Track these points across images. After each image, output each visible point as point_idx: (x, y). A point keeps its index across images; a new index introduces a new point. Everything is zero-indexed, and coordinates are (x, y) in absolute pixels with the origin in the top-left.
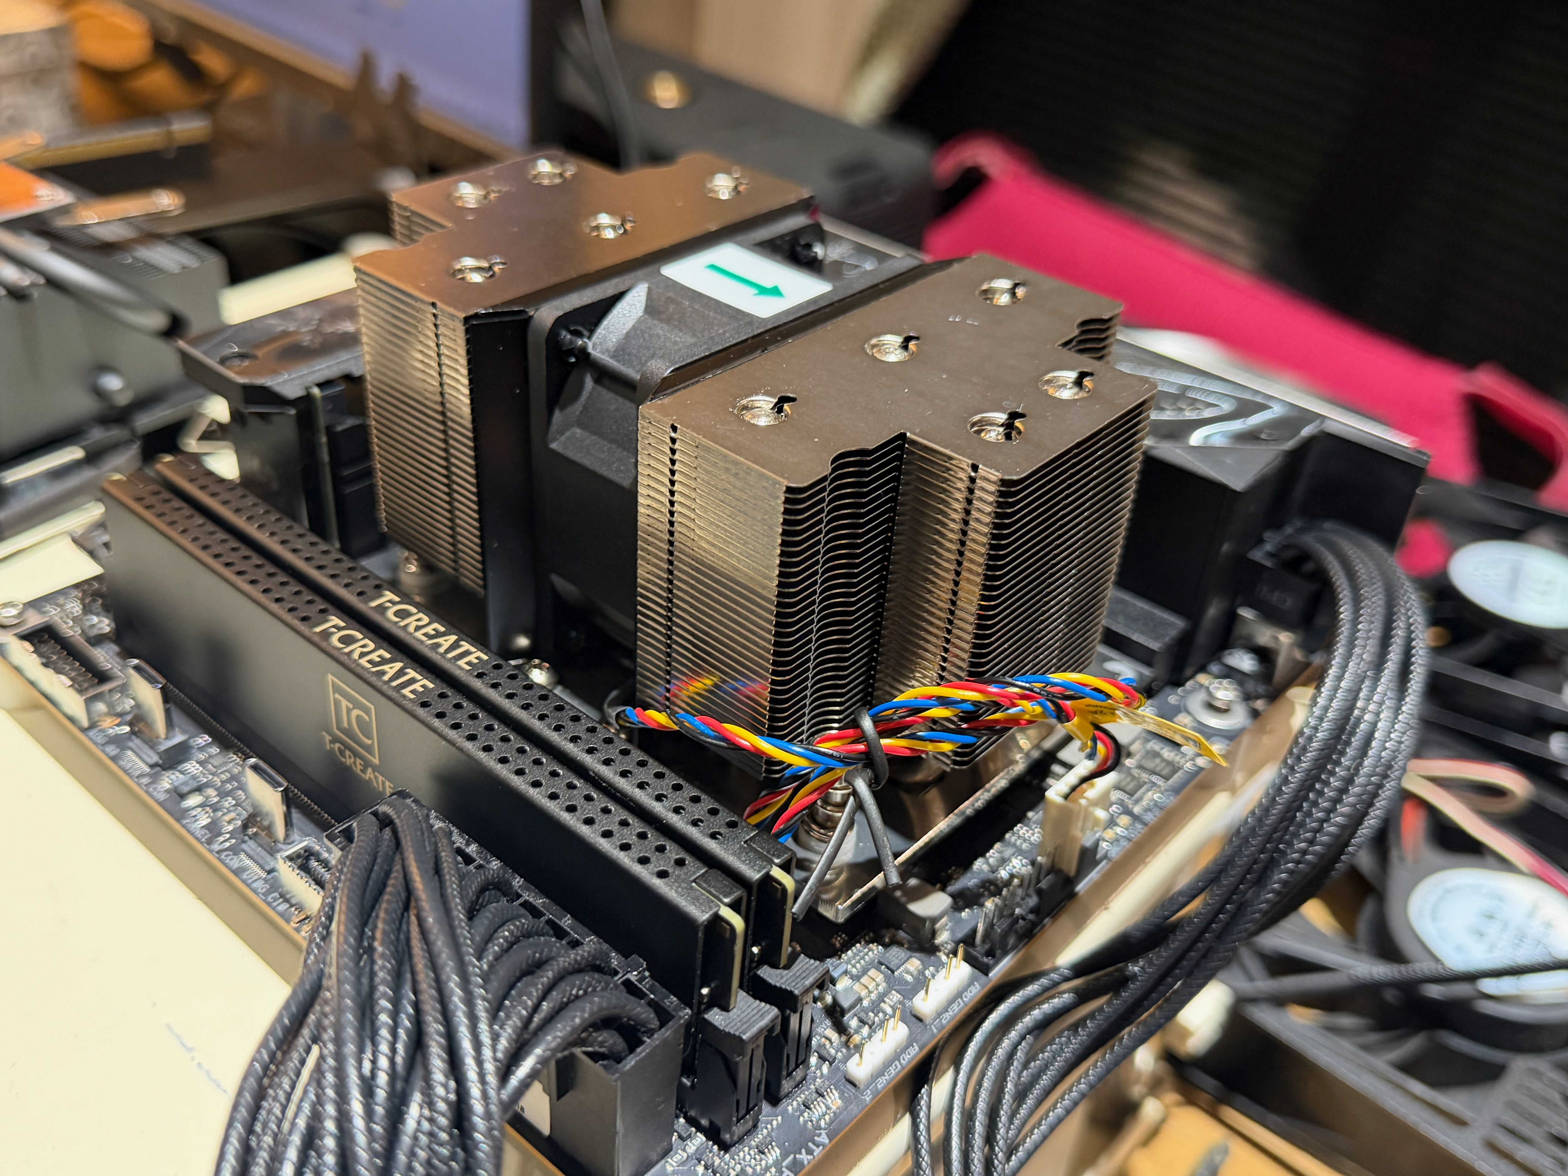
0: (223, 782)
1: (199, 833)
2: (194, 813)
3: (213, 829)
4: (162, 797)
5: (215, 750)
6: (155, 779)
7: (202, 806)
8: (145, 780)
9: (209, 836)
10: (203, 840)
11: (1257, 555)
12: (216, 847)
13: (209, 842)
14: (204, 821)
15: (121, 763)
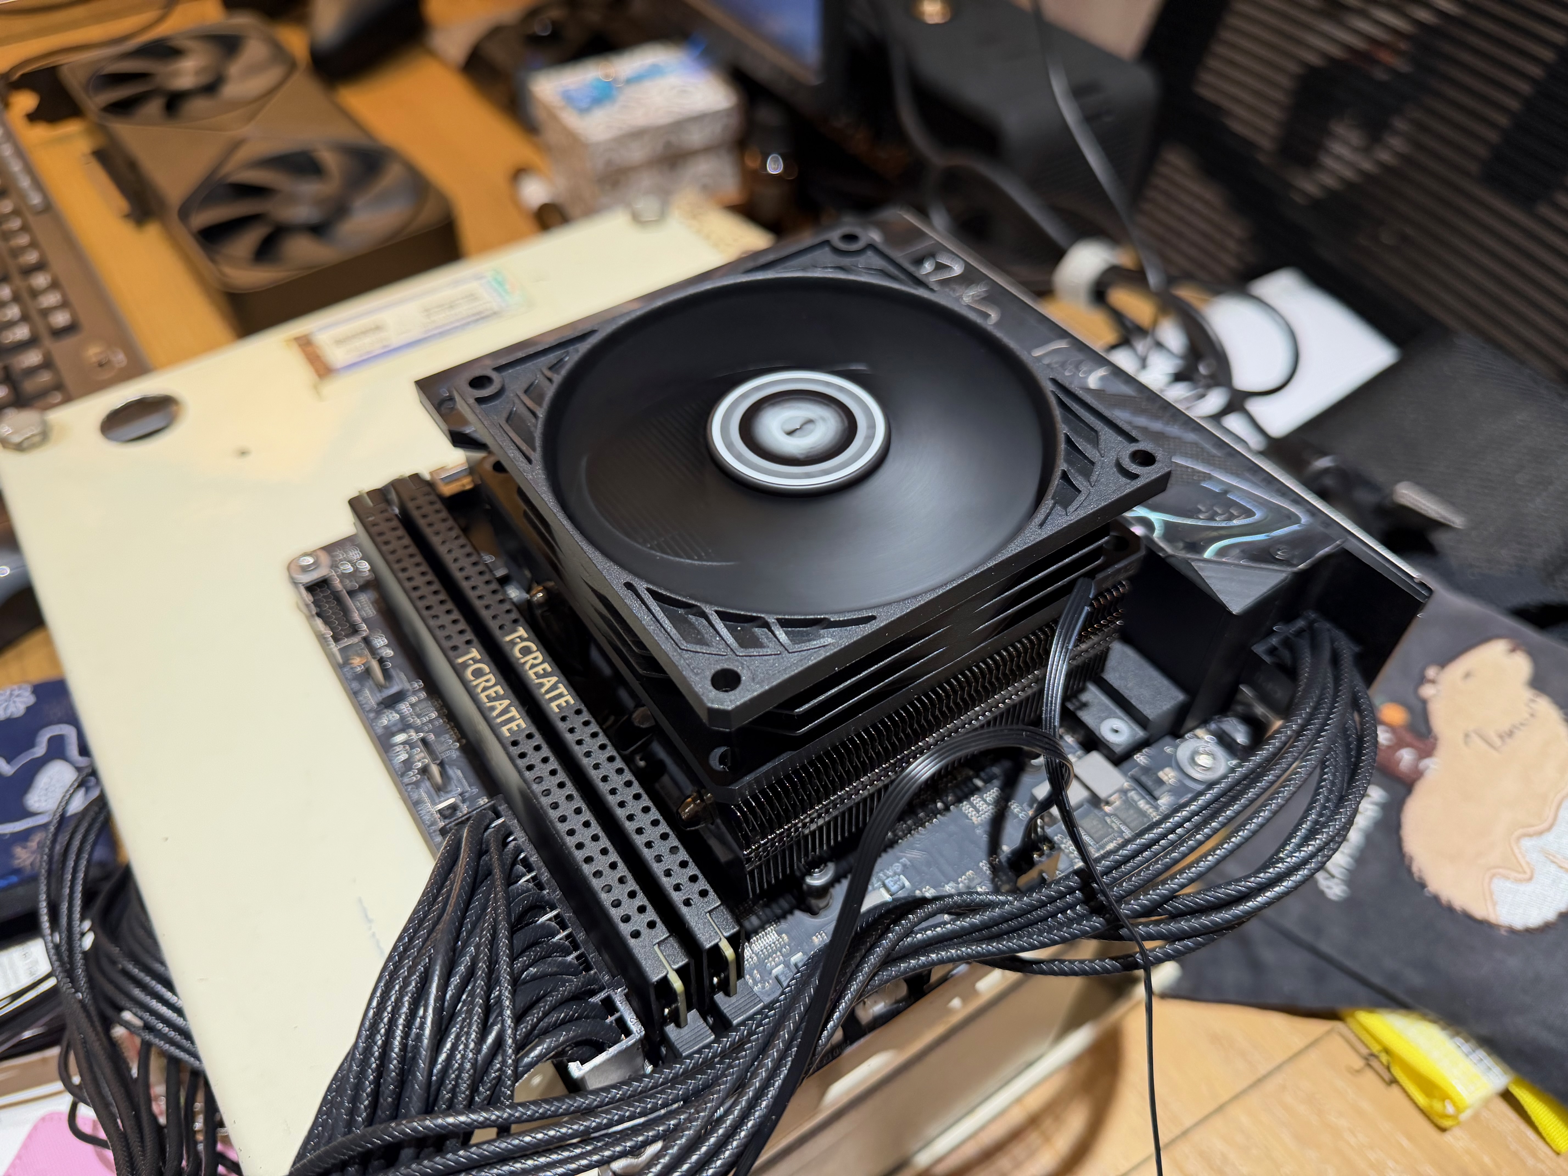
1: (395, 768)
2: (397, 749)
3: (408, 764)
4: (378, 733)
5: (423, 695)
6: (378, 713)
7: (404, 743)
8: (372, 715)
9: (400, 772)
10: (397, 775)
11: (1260, 649)
12: (403, 782)
13: (403, 775)
14: (404, 756)
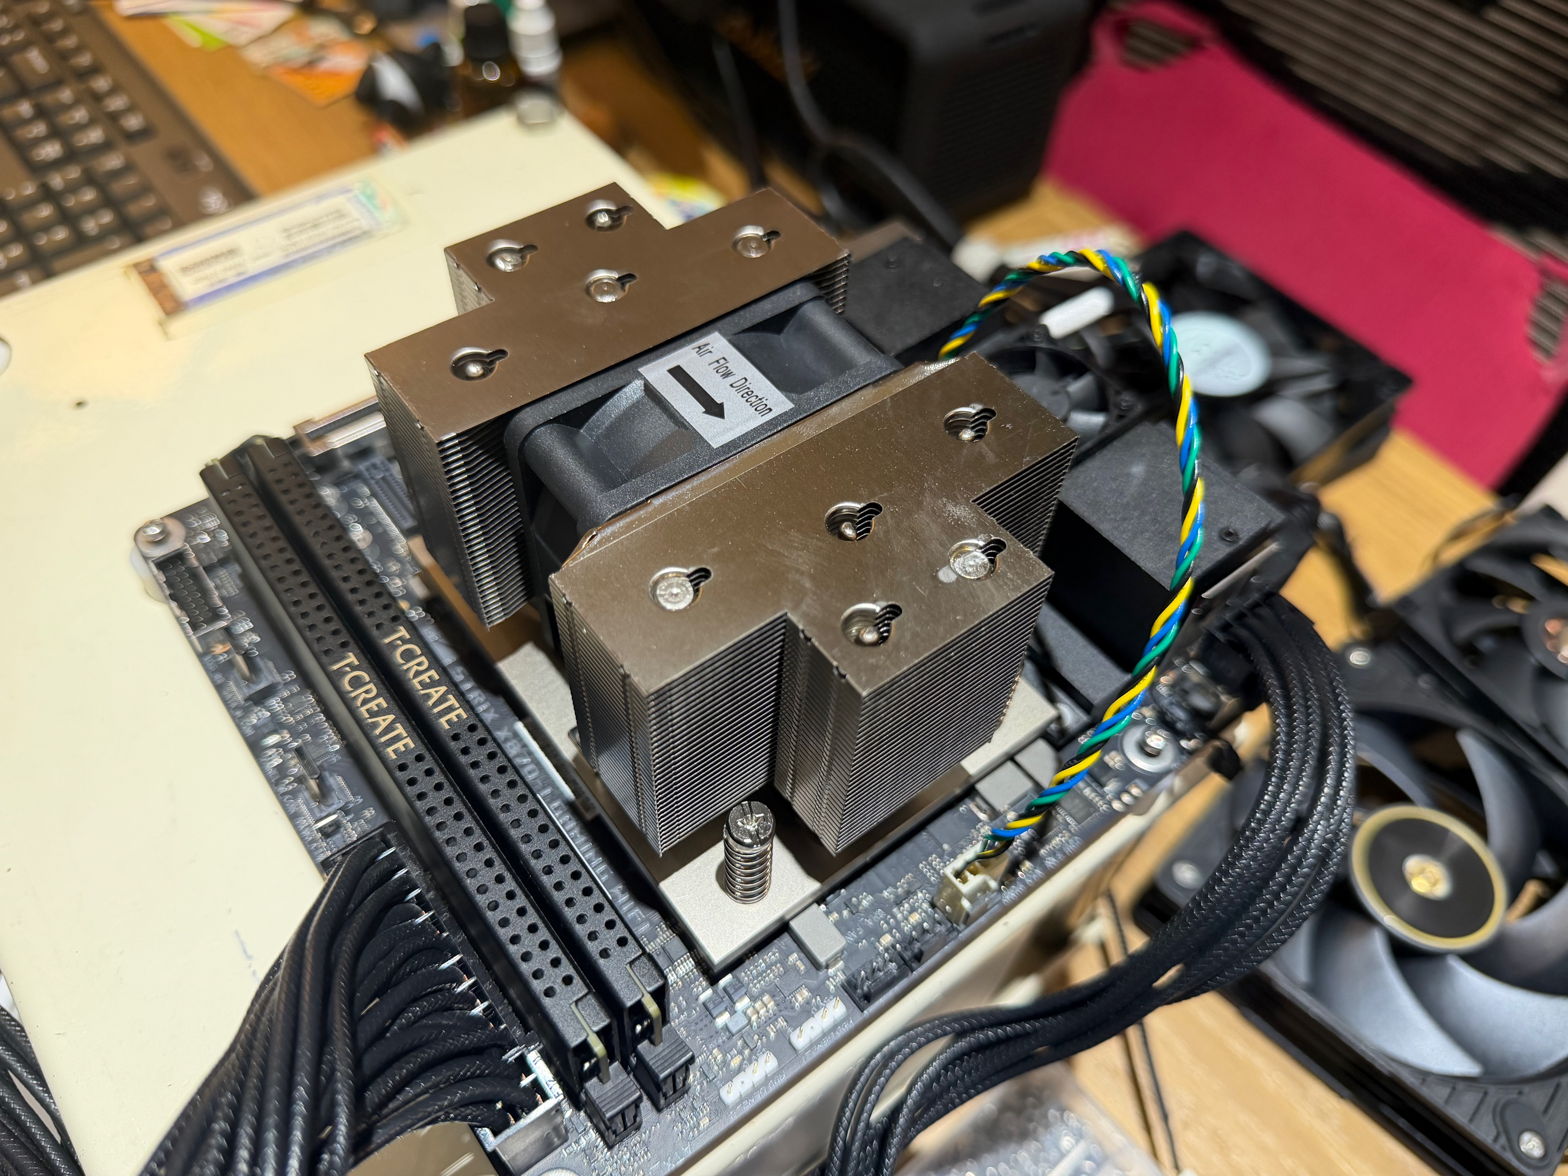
0: (298, 723)
1: (271, 772)
2: (270, 752)
3: (282, 770)
4: (249, 732)
5: (296, 688)
6: (247, 711)
7: (277, 746)
8: (239, 713)
9: (278, 777)
10: (273, 781)
12: (282, 789)
13: (278, 782)
14: (277, 761)
15: (225, 693)
